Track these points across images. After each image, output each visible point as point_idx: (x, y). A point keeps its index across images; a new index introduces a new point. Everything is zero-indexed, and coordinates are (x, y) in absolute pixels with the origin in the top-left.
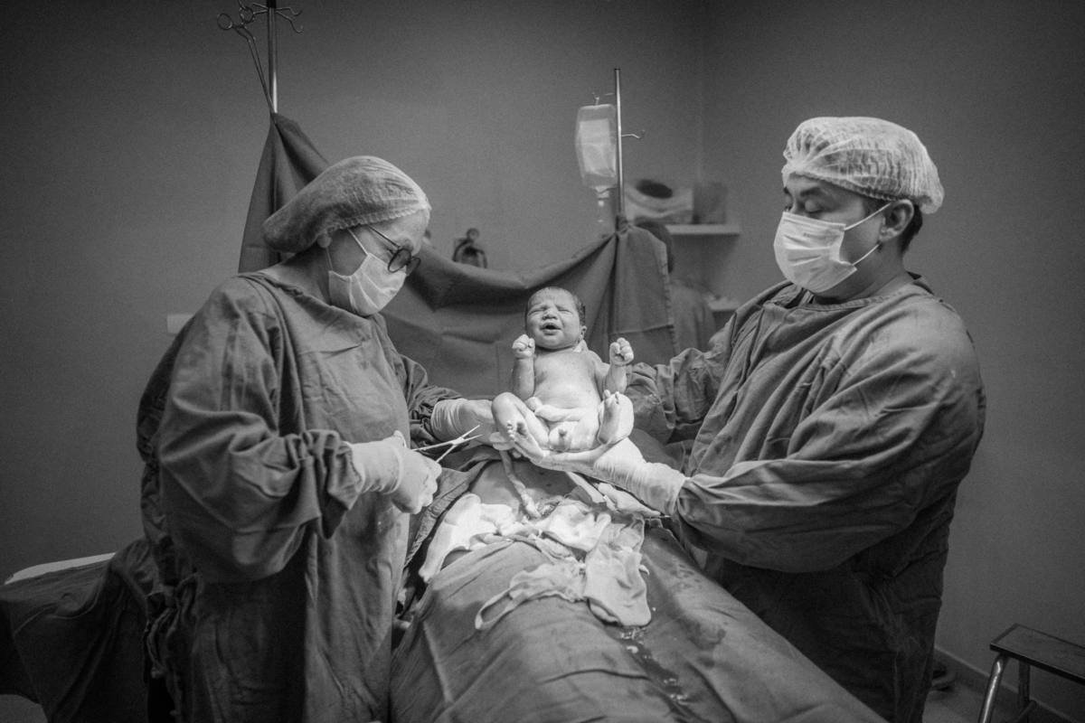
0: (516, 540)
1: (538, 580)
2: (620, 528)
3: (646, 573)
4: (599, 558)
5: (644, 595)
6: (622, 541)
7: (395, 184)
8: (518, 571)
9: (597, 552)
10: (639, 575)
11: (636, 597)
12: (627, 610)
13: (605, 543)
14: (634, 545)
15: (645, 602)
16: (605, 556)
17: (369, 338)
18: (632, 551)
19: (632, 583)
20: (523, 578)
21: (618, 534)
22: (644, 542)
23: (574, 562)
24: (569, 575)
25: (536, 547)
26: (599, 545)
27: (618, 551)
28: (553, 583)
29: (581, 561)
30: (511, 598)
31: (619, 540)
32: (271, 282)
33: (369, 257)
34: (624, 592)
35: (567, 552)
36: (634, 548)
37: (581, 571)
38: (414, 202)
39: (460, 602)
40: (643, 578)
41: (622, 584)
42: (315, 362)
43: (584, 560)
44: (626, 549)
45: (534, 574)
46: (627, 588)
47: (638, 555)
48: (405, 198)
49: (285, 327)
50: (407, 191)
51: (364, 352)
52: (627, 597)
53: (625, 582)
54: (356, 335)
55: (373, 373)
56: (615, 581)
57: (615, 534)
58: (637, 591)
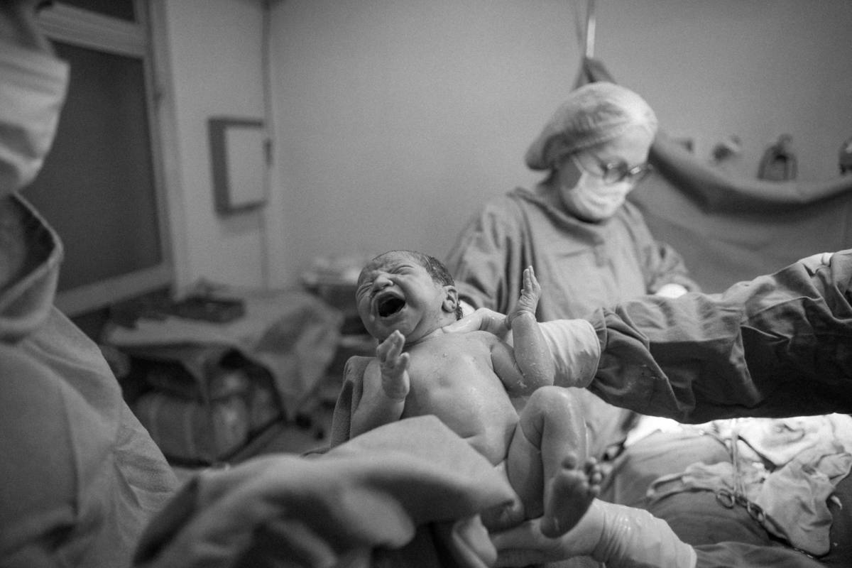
1: (711, 475)
2: (821, 454)
3: (839, 507)
4: (786, 474)
5: (828, 527)
6: (821, 467)
7: (605, 109)
8: (698, 461)
9: (786, 468)
10: (825, 505)
11: (816, 524)
12: (803, 533)
13: (799, 462)
14: (833, 475)
15: (827, 534)
16: (795, 475)
17: (602, 242)
18: (827, 480)
19: (817, 510)
20: (699, 468)
21: (817, 459)
22: (847, 477)
23: (761, 470)
24: (748, 480)
25: (724, 445)
26: (790, 463)
27: (811, 474)
28: (724, 483)
29: (769, 472)
30: (682, 482)
31: (817, 464)
32: (525, 198)
33: (585, 175)
34: (804, 515)
35: (756, 458)
36: (832, 478)
37: (763, 480)
38: (624, 123)
39: (643, 469)
40: (830, 510)
41: (804, 507)
42: (546, 262)
43: (772, 472)
44: (821, 476)
45: (711, 469)
46: (810, 512)
47: (830, 487)
48: (613, 120)
49: (526, 233)
50: (619, 113)
51: (596, 254)
52: (807, 521)
53: (809, 507)
54: (590, 239)
55: (606, 271)
56: (797, 501)
57: (814, 458)
58: (819, 520)
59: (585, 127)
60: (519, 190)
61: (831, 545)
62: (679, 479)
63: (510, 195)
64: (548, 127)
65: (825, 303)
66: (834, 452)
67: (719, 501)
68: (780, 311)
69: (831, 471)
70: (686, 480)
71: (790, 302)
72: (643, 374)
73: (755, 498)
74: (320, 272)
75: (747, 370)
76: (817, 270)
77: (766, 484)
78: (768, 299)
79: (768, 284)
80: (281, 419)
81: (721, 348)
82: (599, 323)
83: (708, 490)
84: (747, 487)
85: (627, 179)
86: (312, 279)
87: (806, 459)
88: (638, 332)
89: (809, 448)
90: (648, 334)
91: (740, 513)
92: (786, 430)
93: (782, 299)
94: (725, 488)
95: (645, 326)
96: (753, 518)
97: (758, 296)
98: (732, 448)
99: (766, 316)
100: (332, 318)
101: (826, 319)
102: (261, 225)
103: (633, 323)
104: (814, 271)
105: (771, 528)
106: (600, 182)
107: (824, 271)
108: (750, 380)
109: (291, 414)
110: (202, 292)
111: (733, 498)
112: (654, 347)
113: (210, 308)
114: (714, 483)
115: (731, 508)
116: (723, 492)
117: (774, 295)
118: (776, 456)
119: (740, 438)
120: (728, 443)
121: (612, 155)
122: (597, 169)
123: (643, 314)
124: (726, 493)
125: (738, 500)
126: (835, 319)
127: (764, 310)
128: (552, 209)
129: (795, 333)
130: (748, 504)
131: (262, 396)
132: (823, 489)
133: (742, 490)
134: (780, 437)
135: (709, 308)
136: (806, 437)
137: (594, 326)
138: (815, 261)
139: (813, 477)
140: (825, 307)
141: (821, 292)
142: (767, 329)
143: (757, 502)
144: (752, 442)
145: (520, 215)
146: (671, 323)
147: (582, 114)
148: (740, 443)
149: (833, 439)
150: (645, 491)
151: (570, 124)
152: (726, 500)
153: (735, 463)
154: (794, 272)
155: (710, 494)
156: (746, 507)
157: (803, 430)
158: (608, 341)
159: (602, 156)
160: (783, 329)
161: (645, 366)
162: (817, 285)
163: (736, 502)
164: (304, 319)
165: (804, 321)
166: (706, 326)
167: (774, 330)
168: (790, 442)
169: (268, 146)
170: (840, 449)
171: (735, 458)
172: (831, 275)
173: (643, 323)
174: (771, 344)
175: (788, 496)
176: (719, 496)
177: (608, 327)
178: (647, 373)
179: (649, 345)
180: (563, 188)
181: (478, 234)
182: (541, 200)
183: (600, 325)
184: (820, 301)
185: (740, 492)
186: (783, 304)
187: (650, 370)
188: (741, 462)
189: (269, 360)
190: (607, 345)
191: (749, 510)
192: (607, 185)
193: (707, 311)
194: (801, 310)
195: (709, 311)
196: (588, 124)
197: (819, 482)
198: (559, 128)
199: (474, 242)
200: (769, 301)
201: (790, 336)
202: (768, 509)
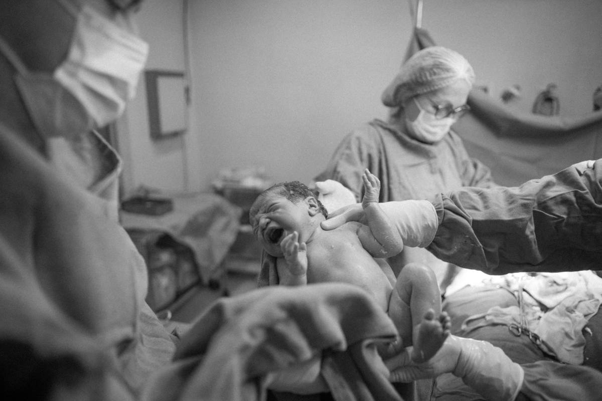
0: (501, 287)
1: (505, 314)
2: (579, 300)
3: (590, 334)
4: (555, 314)
5: (582, 347)
6: (579, 309)
7: (438, 67)
8: (496, 305)
9: (555, 310)
10: (581, 333)
11: (575, 346)
12: (566, 352)
13: (564, 306)
14: (586, 313)
15: (582, 352)
16: (561, 314)
17: (435, 157)
18: (583, 317)
19: (576, 337)
20: (497, 310)
21: (576, 303)
22: (596, 315)
23: (538, 311)
24: (530, 318)
25: (514, 295)
26: (558, 306)
27: (572, 313)
28: (514, 319)
29: (543, 312)
30: (486, 319)
31: (576, 307)
32: (382, 126)
33: (423, 112)
34: (567, 340)
35: (535, 303)
36: (585, 316)
37: (540, 318)
38: (451, 77)
39: (459, 312)
40: (585, 337)
41: (567, 335)
42: (397, 171)
43: (545, 312)
44: (578, 315)
45: (505, 310)
46: (571, 338)
47: (585, 321)
48: (444, 75)
49: (382, 151)
50: (448, 70)
51: (430, 165)
52: (568, 344)
53: (570, 335)
54: (427, 155)
55: (437, 177)
56: (563, 331)
57: (574, 302)
58: (577, 343)
59: (424, 79)
60: (376, 120)
61: (585, 359)
62: (484, 317)
63: (371, 124)
64: (398, 78)
65: (590, 194)
66: (587, 298)
67: (511, 332)
68: (559, 199)
69: (586, 311)
70: (488, 318)
71: (566, 193)
72: (465, 241)
73: (534, 330)
74: (225, 180)
75: (536, 240)
76: (584, 172)
77: (542, 320)
78: (551, 191)
79: (551, 182)
80: (199, 283)
81: (520, 224)
82: (438, 205)
83: (503, 325)
84: (529, 323)
85: (451, 115)
86: (219, 184)
87: (569, 303)
88: (465, 213)
89: (570, 296)
90: (471, 214)
91: (525, 340)
92: (555, 285)
93: (560, 191)
94: (515, 323)
95: (470, 209)
96: (533, 343)
97: (545, 189)
98: (519, 297)
99: (550, 203)
100: (234, 212)
101: (590, 205)
102: (183, 146)
103: (462, 207)
104: (582, 173)
105: (545, 349)
106: (433, 117)
107: (590, 173)
108: (537, 247)
109: (206, 279)
110: (142, 194)
111: (520, 330)
112: (475, 223)
113: (149, 205)
114: (507, 319)
115: (519, 336)
116: (514, 326)
117: (555, 188)
118: (548, 302)
119: (524, 290)
120: (516, 294)
121: (443, 99)
122: (431, 109)
123: (469, 201)
124: (516, 327)
125: (524, 331)
126: (596, 204)
127: (548, 199)
128: (400, 133)
129: (568, 214)
130: (530, 333)
131: (186, 267)
132: (580, 323)
133: (526, 324)
134: (551, 289)
135: (512, 198)
136: (569, 289)
137: (435, 207)
138: (584, 165)
139: (573, 315)
140: (590, 197)
141: (587, 186)
142: (550, 212)
143: (536, 332)
144: (532, 293)
145: (378, 139)
146: (486, 207)
147: (422, 69)
148: (524, 293)
149: (586, 290)
150: (460, 326)
151: (414, 77)
152: (515, 331)
153: (521, 307)
154: (569, 173)
155: (504, 327)
156: (529, 336)
157: (566, 284)
158: (444, 218)
159: (435, 99)
160: (560, 211)
161: (467, 236)
162: (585, 182)
163: (522, 332)
164: (215, 212)
165: (575, 206)
166: (510, 210)
167: (555, 212)
168: (558, 292)
169: (187, 91)
170: (591, 297)
171: (521, 303)
172: (595, 175)
173: (468, 207)
174: (552, 222)
175: (556, 328)
176: (511, 329)
177: (445, 208)
178: (469, 241)
179: (471, 222)
180: (407, 120)
181: (347, 152)
182: (393, 127)
183: (439, 206)
184: (587, 193)
185: (524, 326)
186: (561, 195)
187: (471, 239)
188: (525, 306)
189: (190, 241)
190: (443, 221)
191: (531, 337)
192: (437, 119)
193: (511, 199)
194: (573, 199)
195: (512, 200)
196: (426, 77)
197: (578, 319)
198: (406, 79)
199: (344, 157)
200: (552, 193)
201: (565, 216)
202: (543, 337)
